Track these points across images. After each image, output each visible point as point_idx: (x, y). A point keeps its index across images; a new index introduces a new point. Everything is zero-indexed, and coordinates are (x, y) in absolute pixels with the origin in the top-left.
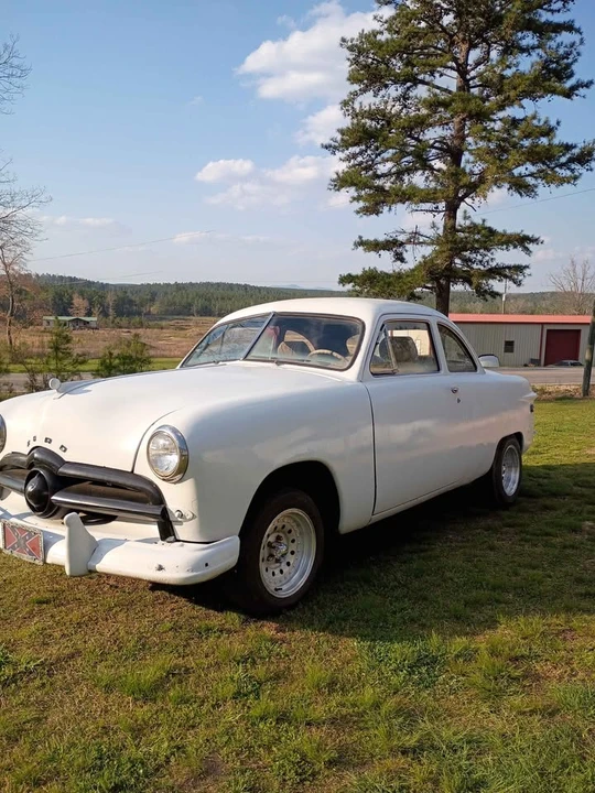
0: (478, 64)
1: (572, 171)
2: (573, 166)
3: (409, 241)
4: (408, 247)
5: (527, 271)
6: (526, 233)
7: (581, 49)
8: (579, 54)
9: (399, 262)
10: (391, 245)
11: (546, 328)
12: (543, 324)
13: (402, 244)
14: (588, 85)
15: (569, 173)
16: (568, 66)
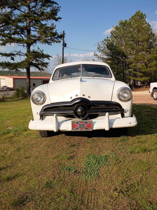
0: (33, 7)
1: (58, 40)
2: (58, 39)
3: (17, 54)
4: (16, 56)
5: (49, 64)
6: (48, 54)
7: (60, 9)
8: (60, 10)
9: (12, 60)
10: (11, 55)
11: (43, 80)
12: (42, 79)
13: (14, 55)
14: (60, 18)
15: (57, 40)
16: (57, 13)
